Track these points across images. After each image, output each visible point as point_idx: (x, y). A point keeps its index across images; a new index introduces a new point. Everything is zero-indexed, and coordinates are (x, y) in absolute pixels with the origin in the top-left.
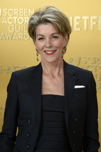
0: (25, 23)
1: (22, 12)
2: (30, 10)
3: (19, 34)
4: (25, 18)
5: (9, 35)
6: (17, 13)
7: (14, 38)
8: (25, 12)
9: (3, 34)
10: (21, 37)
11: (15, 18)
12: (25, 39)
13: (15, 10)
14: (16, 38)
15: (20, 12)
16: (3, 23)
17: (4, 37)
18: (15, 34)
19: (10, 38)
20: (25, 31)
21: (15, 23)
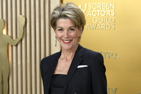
0: (107, 15)
1: (104, 6)
2: (111, 4)
3: (102, 24)
4: (107, 11)
5: (93, 26)
6: (100, 6)
7: (97, 28)
8: (107, 6)
9: (88, 25)
10: (104, 27)
11: (98, 11)
12: (107, 28)
13: (98, 4)
14: (100, 27)
15: (103, 6)
16: (88, 15)
17: (89, 27)
18: (98, 25)
19: (95, 28)
20: (107, 22)
21: (99, 15)
